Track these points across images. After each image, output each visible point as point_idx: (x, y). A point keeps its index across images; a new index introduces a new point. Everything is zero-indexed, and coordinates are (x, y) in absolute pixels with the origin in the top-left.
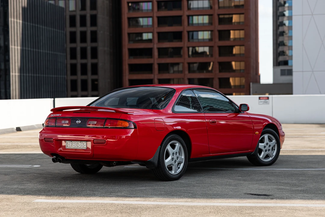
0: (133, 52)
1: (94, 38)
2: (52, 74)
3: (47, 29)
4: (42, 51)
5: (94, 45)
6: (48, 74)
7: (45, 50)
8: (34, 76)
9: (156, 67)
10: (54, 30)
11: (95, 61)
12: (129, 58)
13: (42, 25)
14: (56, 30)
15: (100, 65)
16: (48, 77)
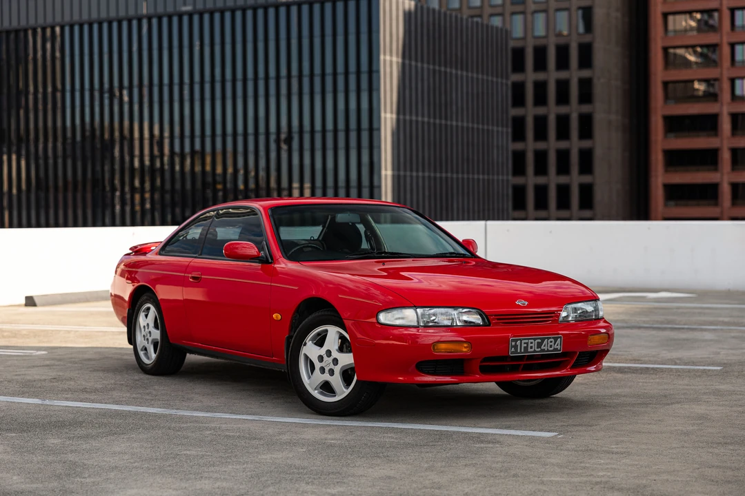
0: (675, 124)
1: (586, 96)
2: (478, 173)
3: (467, 77)
4: (454, 123)
5: (586, 109)
6: (468, 173)
7: (462, 121)
8: (435, 178)
9: (726, 156)
10: (485, 77)
11: (586, 144)
12: (665, 136)
13: (456, 69)
14: (490, 78)
15: (598, 153)
16: (468, 179)
